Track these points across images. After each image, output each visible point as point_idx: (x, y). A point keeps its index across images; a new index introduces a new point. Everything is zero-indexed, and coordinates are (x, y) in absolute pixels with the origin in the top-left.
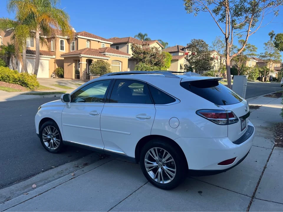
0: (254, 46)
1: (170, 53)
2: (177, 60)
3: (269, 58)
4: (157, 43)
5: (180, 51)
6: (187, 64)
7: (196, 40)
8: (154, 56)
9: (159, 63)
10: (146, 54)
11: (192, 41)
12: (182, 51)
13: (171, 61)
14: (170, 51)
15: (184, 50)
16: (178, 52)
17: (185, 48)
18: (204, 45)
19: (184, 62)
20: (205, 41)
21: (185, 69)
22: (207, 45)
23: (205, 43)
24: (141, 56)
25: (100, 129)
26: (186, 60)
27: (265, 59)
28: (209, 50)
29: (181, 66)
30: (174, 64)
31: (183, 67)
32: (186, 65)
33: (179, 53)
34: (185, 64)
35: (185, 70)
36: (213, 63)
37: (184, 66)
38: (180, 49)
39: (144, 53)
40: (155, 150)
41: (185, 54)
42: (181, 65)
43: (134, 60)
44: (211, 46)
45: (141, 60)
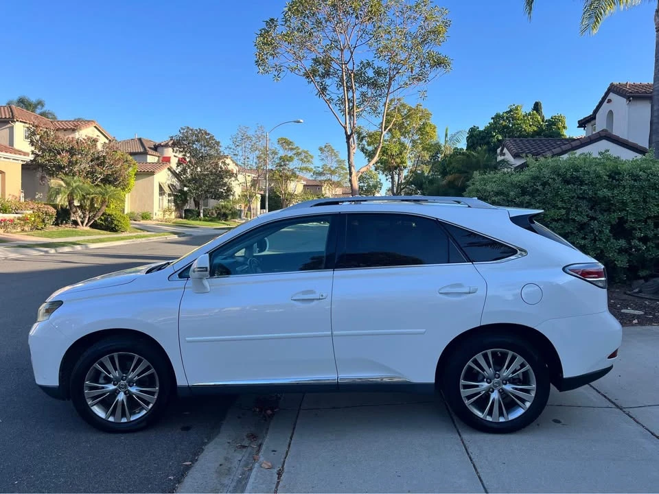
0: (306, 152)
1: (132, 154)
2: (152, 173)
3: (329, 176)
4: (95, 127)
5: (150, 153)
6: (175, 184)
7: (192, 130)
8: (99, 160)
9: (116, 180)
10: (75, 155)
11: (182, 131)
12: (154, 153)
13: (135, 175)
14: (130, 150)
15: (159, 149)
16: (145, 153)
17: (162, 146)
18: (211, 143)
19: (168, 180)
20: (212, 133)
21: (169, 195)
22: (218, 143)
23: (211, 138)
24: (64, 159)
25: (330, 333)
26: (171, 175)
27: (323, 178)
28: (222, 154)
29: (161, 188)
30: (143, 182)
31: (167, 191)
32: (172, 185)
33: (148, 156)
34: (169, 182)
35: (170, 198)
36: (232, 182)
37: (169, 187)
38: (150, 148)
39: (72, 152)
40: (485, 356)
41: (161, 159)
42: (160, 185)
43: (35, 169)
44: (230, 147)
45: (60, 168)
